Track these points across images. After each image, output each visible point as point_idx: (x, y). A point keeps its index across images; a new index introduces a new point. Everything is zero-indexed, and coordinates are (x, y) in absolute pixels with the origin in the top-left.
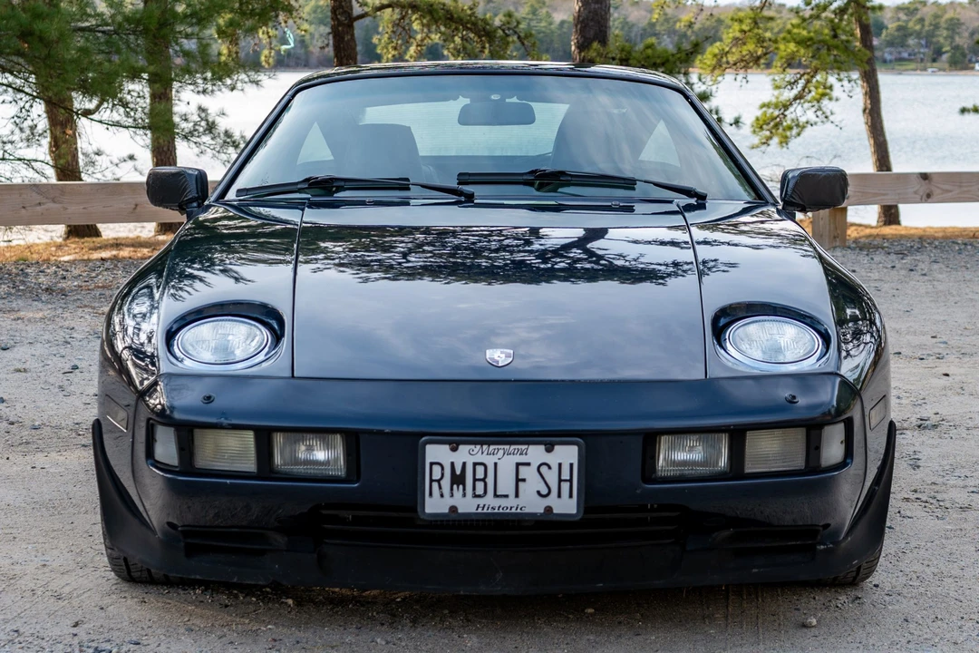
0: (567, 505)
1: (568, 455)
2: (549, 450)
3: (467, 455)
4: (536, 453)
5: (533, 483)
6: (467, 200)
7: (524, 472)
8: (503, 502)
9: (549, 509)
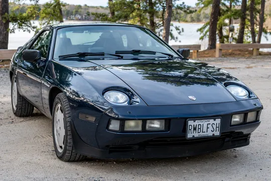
0: (217, 133)
1: (218, 121)
2: (215, 120)
3: (197, 123)
4: (212, 121)
5: (211, 128)
6: (122, 58)
7: (209, 126)
8: (204, 134)
9: (213, 134)
